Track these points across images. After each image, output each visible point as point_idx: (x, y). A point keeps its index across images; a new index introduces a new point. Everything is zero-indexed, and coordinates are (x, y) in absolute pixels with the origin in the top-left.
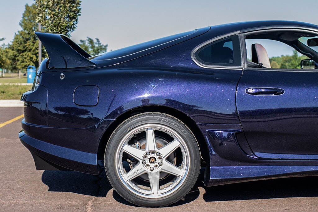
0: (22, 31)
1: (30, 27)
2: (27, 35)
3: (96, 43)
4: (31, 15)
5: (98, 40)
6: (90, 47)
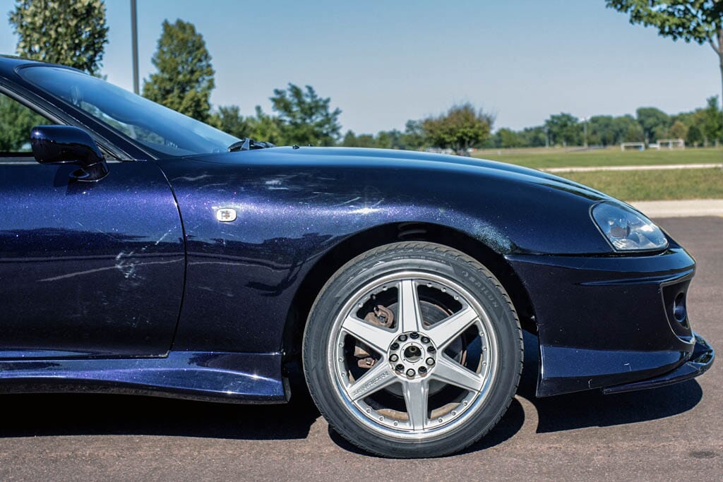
0: (156, 76)
1: (173, 67)
2: (168, 83)
3: (307, 96)
4: (175, 42)
5: (310, 89)
6: (295, 104)
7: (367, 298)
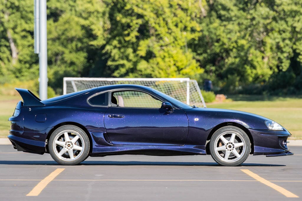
7: (226, 134)
